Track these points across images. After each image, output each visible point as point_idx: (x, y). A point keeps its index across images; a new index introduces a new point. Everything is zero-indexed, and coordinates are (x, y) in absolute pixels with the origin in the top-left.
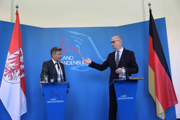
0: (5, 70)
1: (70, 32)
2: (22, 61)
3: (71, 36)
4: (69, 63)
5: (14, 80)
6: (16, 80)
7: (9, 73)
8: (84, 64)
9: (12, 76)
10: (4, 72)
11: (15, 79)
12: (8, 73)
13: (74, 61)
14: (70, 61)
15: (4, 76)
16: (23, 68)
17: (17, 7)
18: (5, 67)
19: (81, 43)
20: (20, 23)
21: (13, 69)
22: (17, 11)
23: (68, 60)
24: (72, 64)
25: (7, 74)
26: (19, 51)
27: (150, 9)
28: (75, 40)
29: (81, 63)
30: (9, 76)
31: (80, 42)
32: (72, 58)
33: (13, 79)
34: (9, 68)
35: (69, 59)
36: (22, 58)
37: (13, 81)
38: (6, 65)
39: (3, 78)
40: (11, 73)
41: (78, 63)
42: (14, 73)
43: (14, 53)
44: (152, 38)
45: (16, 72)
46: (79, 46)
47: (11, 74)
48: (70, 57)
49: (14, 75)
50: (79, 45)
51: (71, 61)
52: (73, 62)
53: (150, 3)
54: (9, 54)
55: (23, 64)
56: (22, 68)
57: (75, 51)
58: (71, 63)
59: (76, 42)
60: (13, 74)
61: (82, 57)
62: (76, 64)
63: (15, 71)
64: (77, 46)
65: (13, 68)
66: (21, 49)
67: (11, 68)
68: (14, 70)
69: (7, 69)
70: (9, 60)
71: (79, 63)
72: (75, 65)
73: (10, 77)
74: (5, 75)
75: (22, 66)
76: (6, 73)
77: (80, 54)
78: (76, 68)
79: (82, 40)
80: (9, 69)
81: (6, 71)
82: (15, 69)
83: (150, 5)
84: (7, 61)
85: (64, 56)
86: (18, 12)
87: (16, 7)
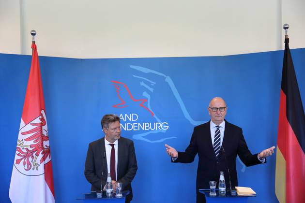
0: (17, 152)
1: (132, 66)
2: (45, 133)
3: (134, 76)
4: (130, 127)
5: (33, 169)
6: (38, 170)
7: (25, 157)
8: (158, 128)
9: (29, 164)
10: (16, 156)
11: (36, 168)
12: (22, 157)
13: (139, 124)
14: (132, 122)
15: (16, 163)
16: (48, 146)
17: (34, 34)
18: (17, 146)
19: (152, 90)
20: (39, 55)
21: (30, 151)
22: (34, 42)
23: (128, 121)
24: (135, 128)
25: (22, 159)
26: (41, 117)
27: (286, 36)
28: (142, 84)
29: (153, 128)
30: (24, 164)
31: (151, 87)
32: (135, 117)
33: (32, 167)
34: (24, 149)
35: (130, 120)
36: (45, 127)
37: (31, 172)
38: (18, 143)
39: (14, 167)
40: (28, 157)
41: (147, 128)
42: (33, 157)
43: (32, 123)
44: (285, 96)
45: (37, 155)
46: (149, 96)
47: (28, 160)
48: (131, 115)
49: (34, 160)
50: (148, 92)
51: (134, 124)
52: (137, 125)
53: (287, 25)
54: (22, 123)
55: (47, 138)
56: (46, 146)
57: (141, 105)
58: (133, 127)
59: (143, 86)
60: (30, 159)
61: (155, 116)
62: (143, 129)
63: (34, 155)
64: (145, 94)
65: (30, 149)
66: (43, 112)
67: (27, 149)
68: (32, 152)
69: (20, 150)
70: (23, 134)
71: (148, 126)
72: (141, 131)
73: (26, 165)
74: (18, 162)
75: (46, 143)
76: (20, 158)
77: (151, 110)
78: (143, 137)
79: (155, 83)
80: (25, 151)
81: (19, 155)
82: (35, 151)
83: (288, 28)
84: (21, 137)
85: (121, 115)
86: (36, 44)
87: (32, 34)
